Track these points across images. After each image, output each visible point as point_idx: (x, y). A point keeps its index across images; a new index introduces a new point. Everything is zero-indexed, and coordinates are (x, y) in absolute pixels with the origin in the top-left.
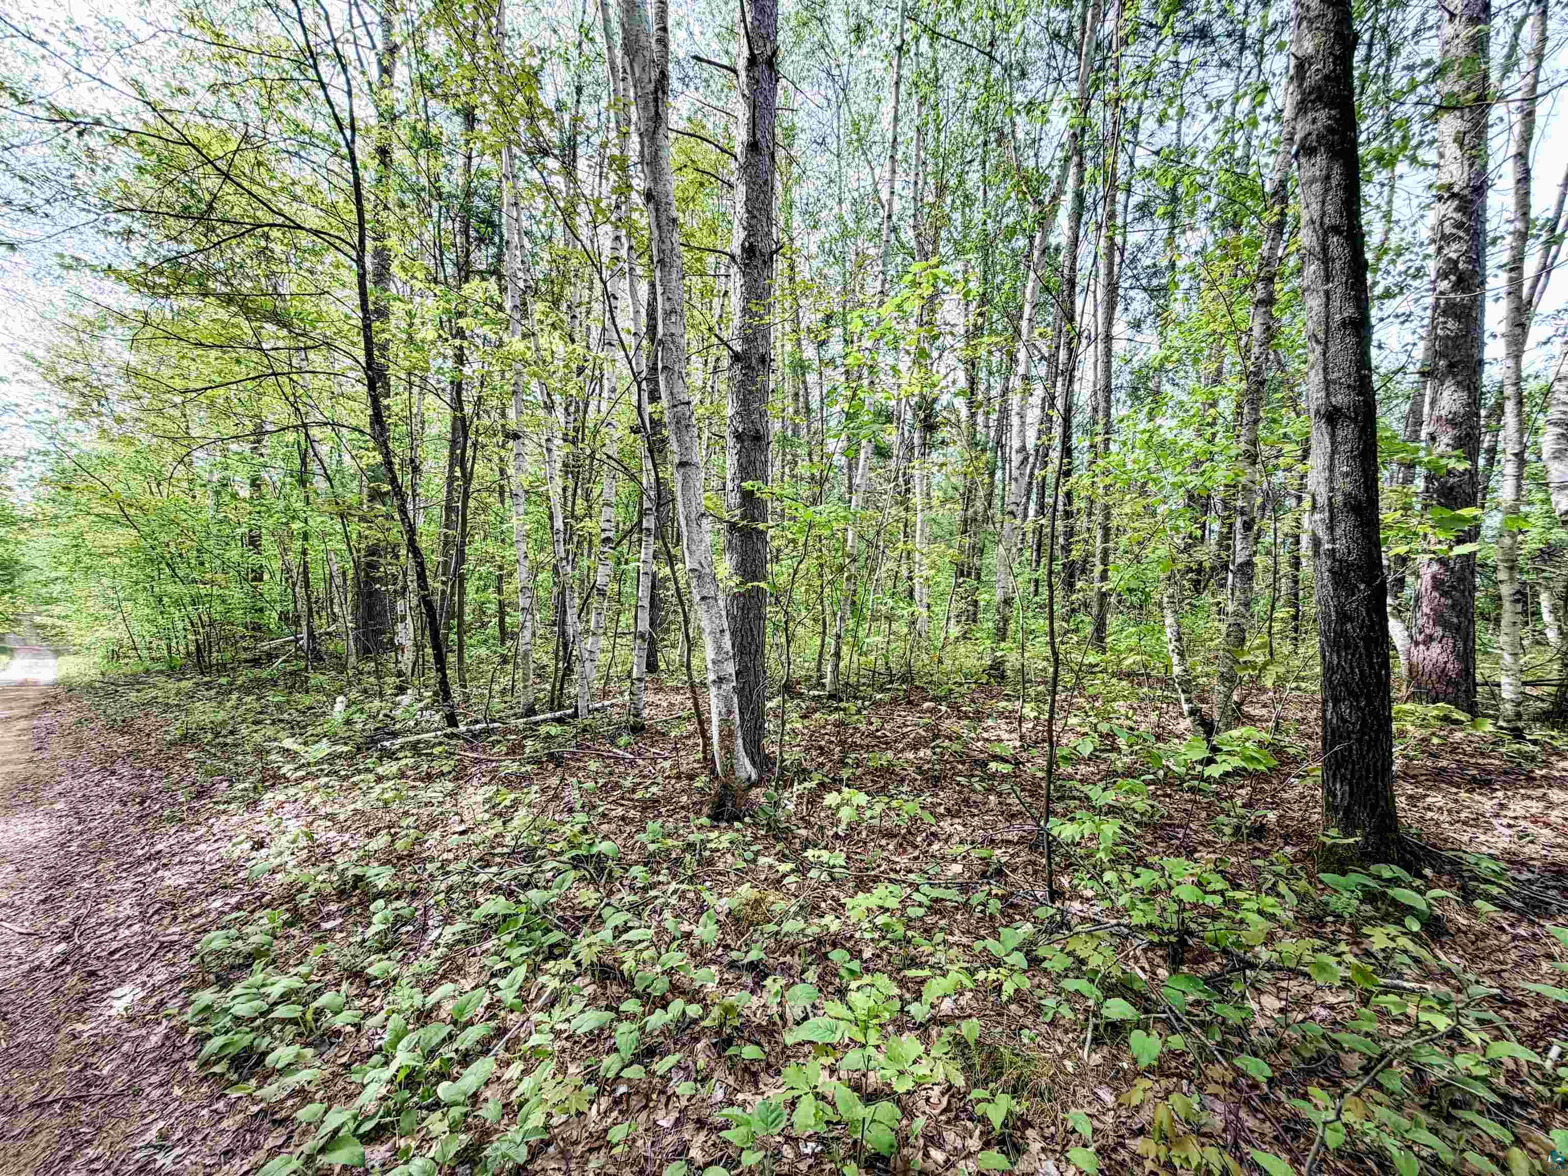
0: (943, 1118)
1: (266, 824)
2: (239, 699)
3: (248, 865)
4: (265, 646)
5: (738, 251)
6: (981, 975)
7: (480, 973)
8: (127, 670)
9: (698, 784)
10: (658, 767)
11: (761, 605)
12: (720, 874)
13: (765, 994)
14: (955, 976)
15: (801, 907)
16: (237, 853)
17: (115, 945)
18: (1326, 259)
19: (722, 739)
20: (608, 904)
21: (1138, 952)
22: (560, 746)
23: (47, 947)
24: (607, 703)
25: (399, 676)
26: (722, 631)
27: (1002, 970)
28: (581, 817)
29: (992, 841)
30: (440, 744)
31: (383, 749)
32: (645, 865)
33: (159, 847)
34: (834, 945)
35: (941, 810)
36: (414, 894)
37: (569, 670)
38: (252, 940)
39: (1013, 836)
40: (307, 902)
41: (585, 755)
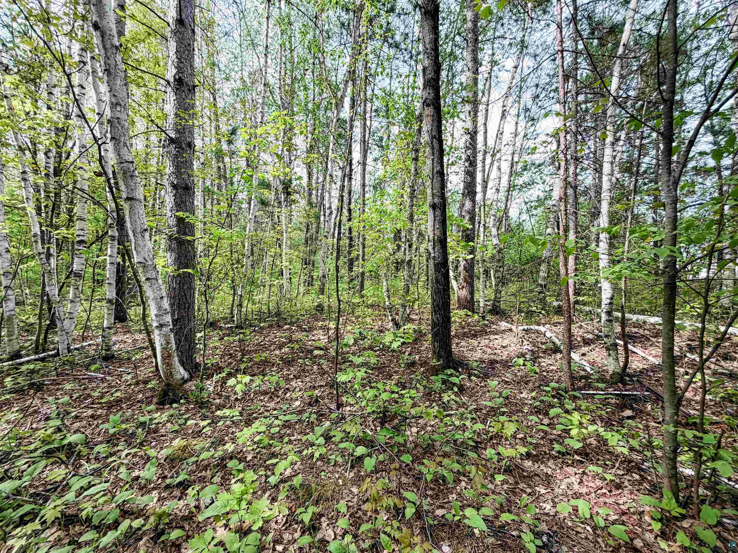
0: (284, 528)
5: (172, 80)
6: (305, 452)
9: (150, 386)
10: (123, 380)
12: (162, 436)
13: (188, 497)
14: (292, 457)
15: (213, 443)
18: (433, 148)
19: (163, 359)
20: (74, 475)
21: (370, 423)
22: (43, 376)
24: (85, 344)
26: (162, 298)
27: (314, 447)
28: (56, 422)
29: (314, 387)
32: (108, 442)
34: (231, 458)
35: (292, 376)
37: (52, 325)
39: (323, 383)
41: (64, 380)
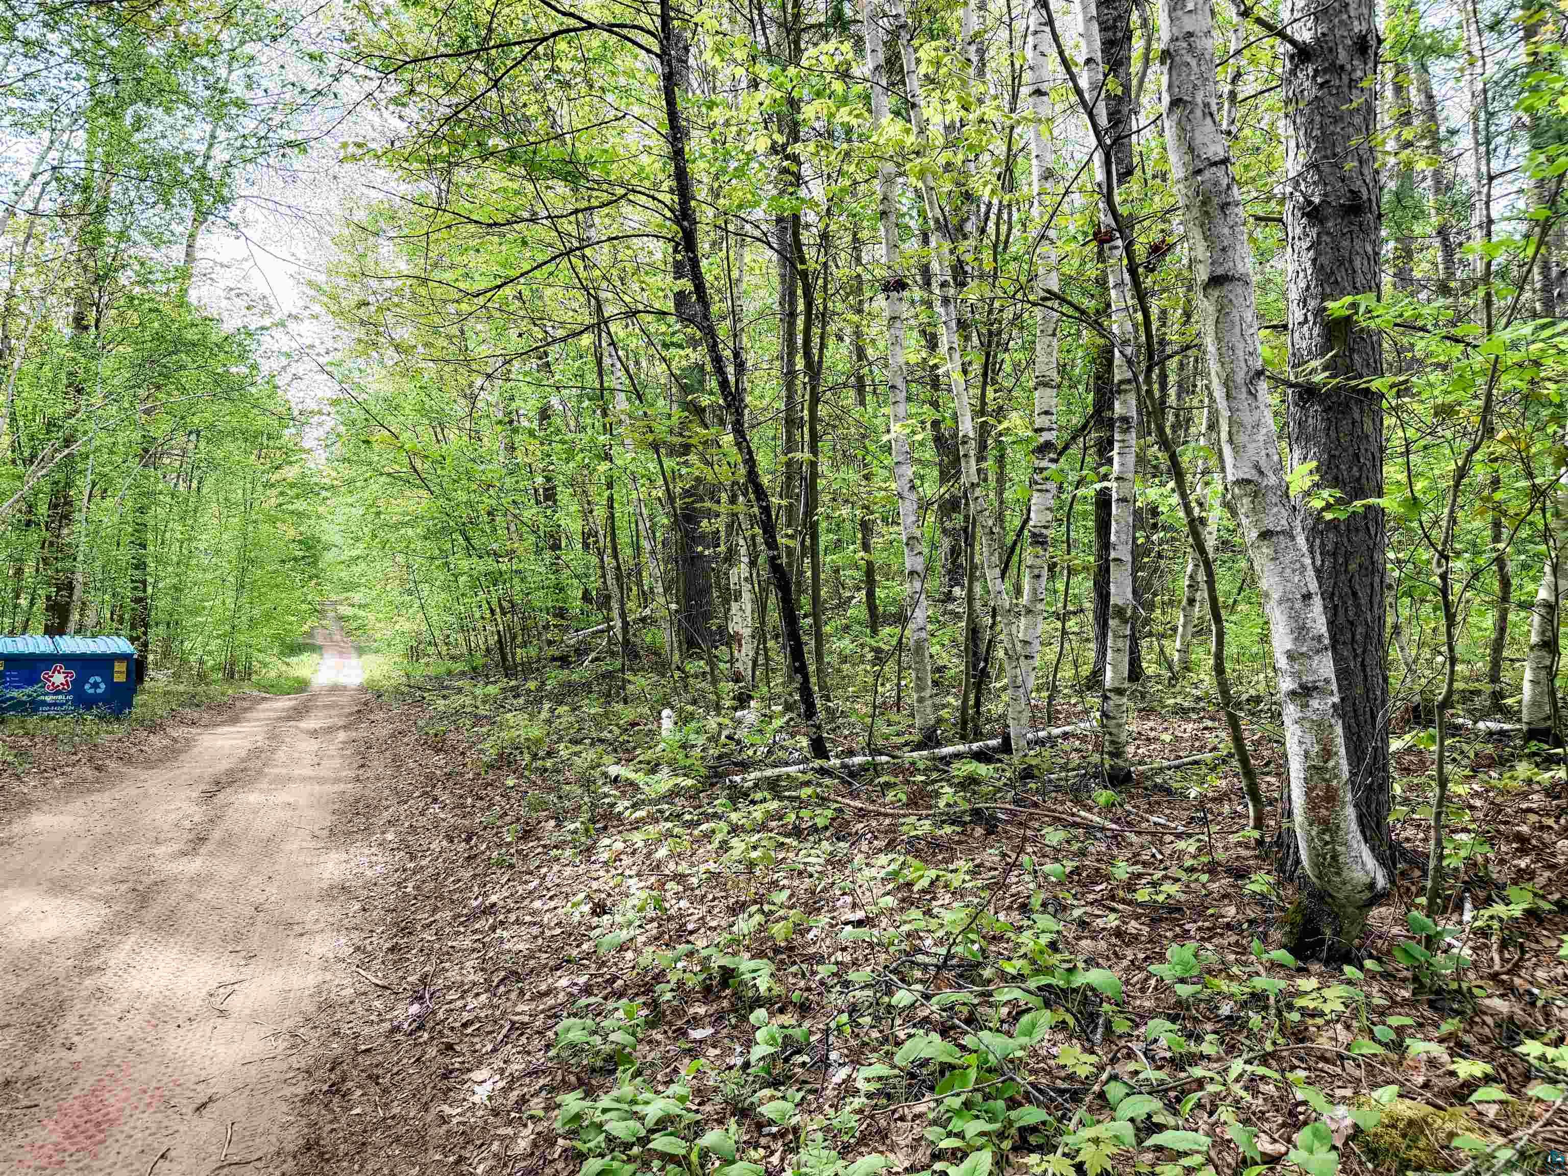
1: (606, 881)
2: (552, 710)
3: (593, 934)
4: (571, 639)
7: (914, 1148)
8: (432, 671)
9: (1255, 887)
10: (1167, 851)
11: (1374, 547)
12: (1324, 1059)
15: (1522, 1155)
16: (576, 918)
17: (466, 1016)
19: (1312, 805)
20: (1114, 1078)
22: (988, 798)
23: (400, 1006)
24: (1056, 731)
25: (737, 681)
26: (1307, 597)
28: (1045, 921)
30: (807, 784)
31: (733, 786)
32: (1172, 1020)
33: (493, 898)
36: (804, 1009)
38: (612, 1037)
40: (668, 996)
41: (1032, 817)
